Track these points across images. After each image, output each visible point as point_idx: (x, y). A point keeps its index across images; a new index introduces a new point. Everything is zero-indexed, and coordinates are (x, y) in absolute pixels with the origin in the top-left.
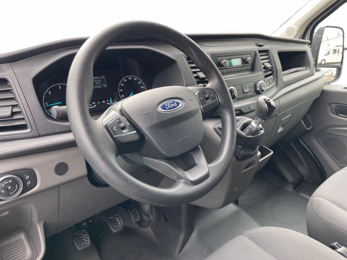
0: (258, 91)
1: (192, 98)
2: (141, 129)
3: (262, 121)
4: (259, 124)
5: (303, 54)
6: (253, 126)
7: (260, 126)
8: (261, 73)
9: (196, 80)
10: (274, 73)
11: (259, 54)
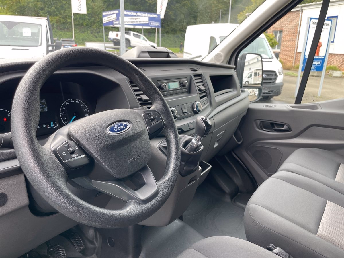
0: (195, 110)
1: (138, 120)
2: (91, 152)
3: (201, 138)
4: (198, 141)
5: (230, 77)
6: (194, 143)
7: (200, 143)
8: (197, 95)
9: (140, 102)
10: (208, 95)
11: (194, 78)
